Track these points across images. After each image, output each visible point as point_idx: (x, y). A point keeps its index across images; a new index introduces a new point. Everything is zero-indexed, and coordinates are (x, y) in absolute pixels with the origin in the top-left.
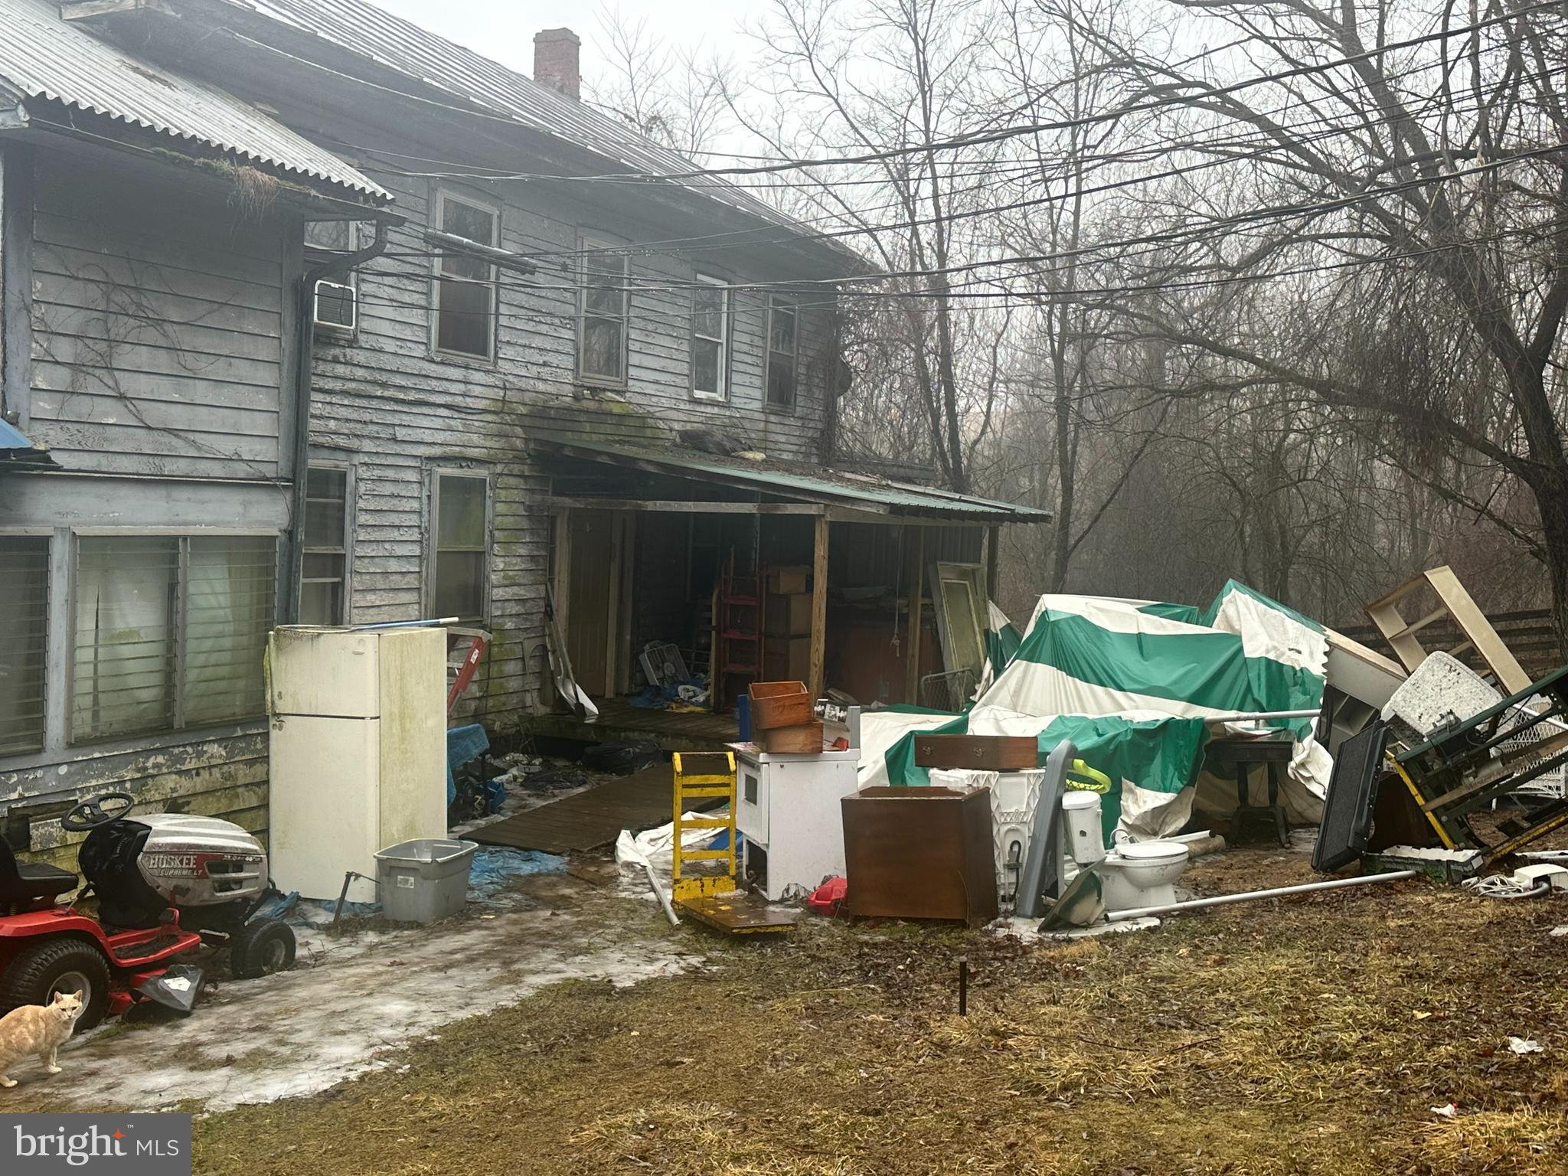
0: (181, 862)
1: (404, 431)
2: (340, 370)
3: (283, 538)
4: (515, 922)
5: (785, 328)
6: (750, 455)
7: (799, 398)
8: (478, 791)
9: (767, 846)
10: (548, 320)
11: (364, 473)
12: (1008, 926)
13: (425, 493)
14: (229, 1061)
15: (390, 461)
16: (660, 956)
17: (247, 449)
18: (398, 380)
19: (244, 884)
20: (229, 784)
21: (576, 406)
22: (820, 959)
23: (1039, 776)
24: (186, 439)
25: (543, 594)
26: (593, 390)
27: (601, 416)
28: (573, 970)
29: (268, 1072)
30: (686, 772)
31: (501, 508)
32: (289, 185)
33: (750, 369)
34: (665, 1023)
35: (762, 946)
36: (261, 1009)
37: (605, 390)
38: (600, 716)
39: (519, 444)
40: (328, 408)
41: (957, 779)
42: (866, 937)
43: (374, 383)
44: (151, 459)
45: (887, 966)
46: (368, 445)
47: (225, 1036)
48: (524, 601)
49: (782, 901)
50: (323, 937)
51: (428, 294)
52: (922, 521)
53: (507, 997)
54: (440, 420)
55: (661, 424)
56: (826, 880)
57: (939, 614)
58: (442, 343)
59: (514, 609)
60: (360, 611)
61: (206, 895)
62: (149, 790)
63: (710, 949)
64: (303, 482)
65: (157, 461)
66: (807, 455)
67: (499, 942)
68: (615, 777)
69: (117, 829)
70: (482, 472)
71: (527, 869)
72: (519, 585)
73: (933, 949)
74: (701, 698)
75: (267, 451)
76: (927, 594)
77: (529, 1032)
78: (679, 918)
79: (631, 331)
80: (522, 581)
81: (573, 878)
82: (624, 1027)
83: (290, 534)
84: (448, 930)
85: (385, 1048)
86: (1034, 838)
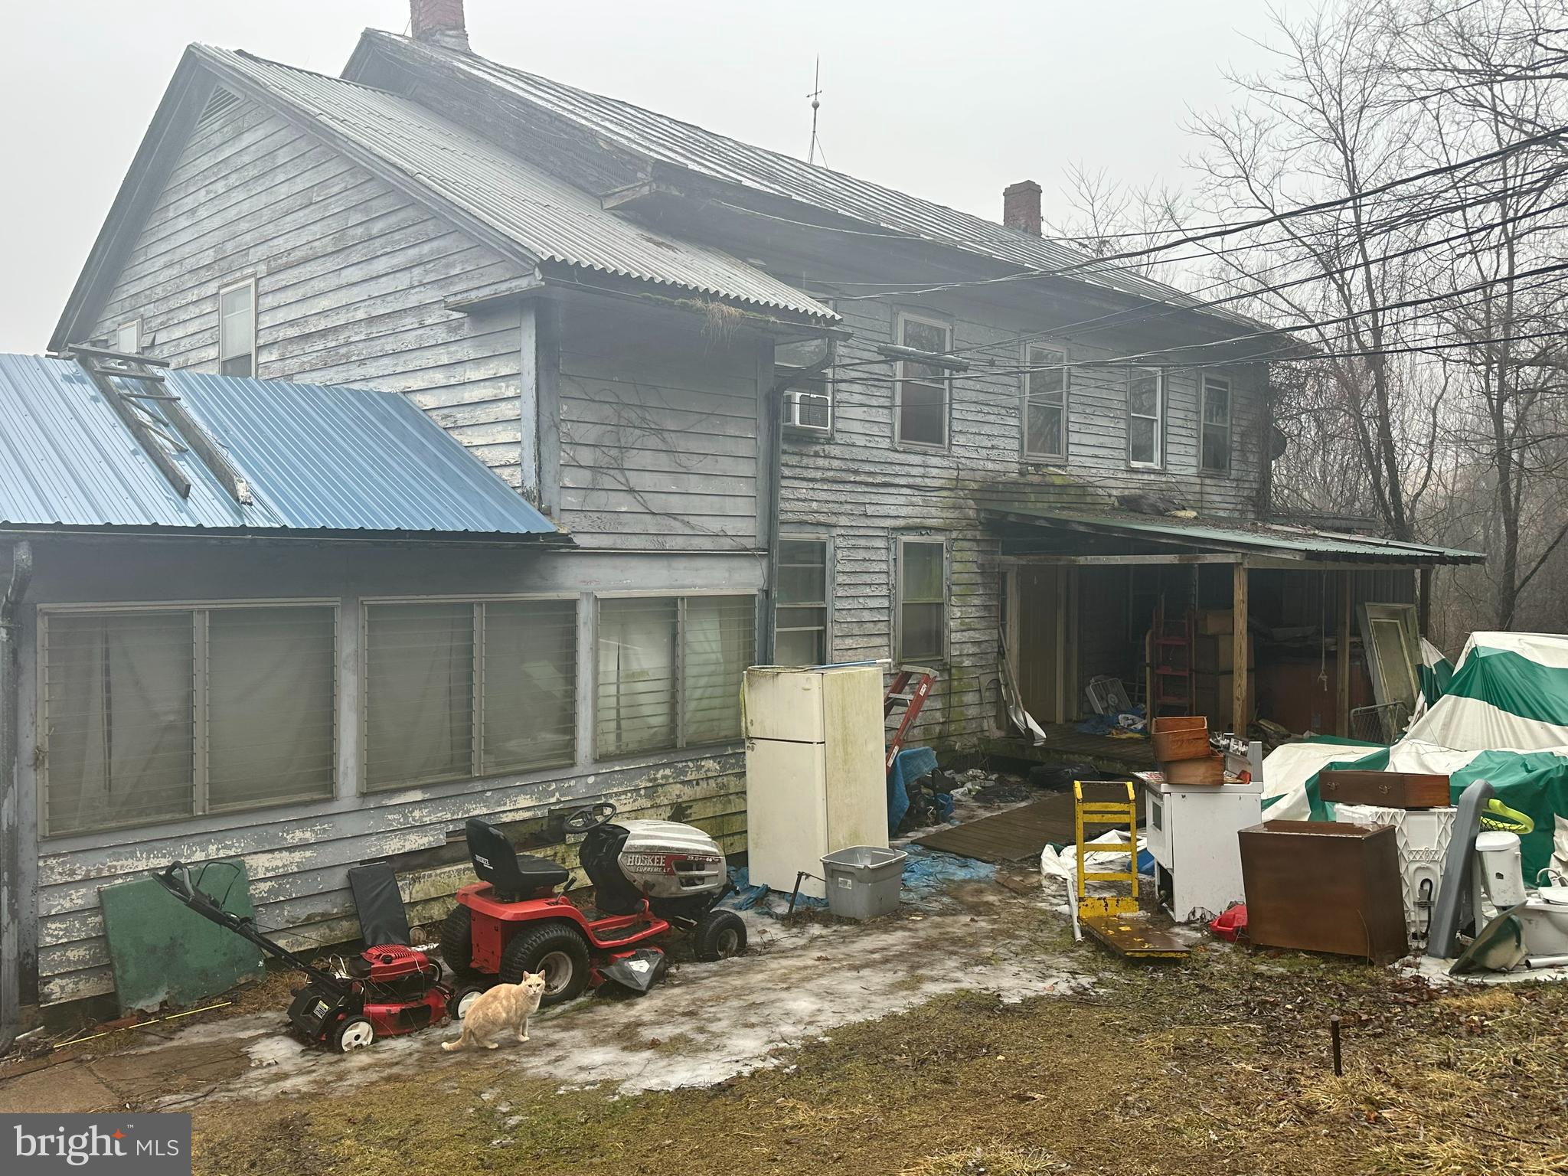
0: (653, 861)
1: (873, 508)
2: (821, 462)
3: (760, 596)
4: (937, 926)
5: (1218, 403)
6: (1181, 514)
7: (1234, 463)
8: (930, 802)
9: (1173, 870)
10: (996, 410)
11: (840, 542)
12: (1417, 966)
13: (892, 557)
14: (654, 1044)
15: (862, 532)
16: (1054, 973)
17: (731, 527)
18: (867, 468)
19: (706, 880)
20: (722, 792)
21: (1022, 480)
22: (1209, 990)
23: (1451, 815)
24: (682, 521)
25: (996, 637)
26: (1037, 466)
27: (1045, 487)
28: (971, 981)
29: (680, 1058)
30: (1085, 800)
31: (956, 567)
32: (751, 315)
33: (1184, 440)
34: (1032, 1049)
35: (1154, 970)
36: (699, 994)
37: (1047, 465)
38: (1047, 740)
39: (971, 513)
40: (811, 493)
41: (1362, 815)
42: (1263, 968)
43: (848, 471)
44: (655, 538)
45: (1275, 1005)
46: (844, 521)
47: (662, 1018)
48: (979, 643)
49: (1188, 924)
50: (778, 926)
51: (892, 398)
52: (1344, 566)
53: (899, 1004)
54: (904, 498)
55: (1100, 492)
56: (1232, 905)
57: (1368, 654)
58: (903, 436)
59: (972, 650)
60: (841, 653)
61: (673, 889)
62: (659, 797)
63: (1104, 970)
64: (776, 552)
65: (660, 539)
66: (1242, 512)
67: (918, 946)
68: (1056, 794)
69: (604, 831)
70: (939, 538)
71: (961, 874)
72: (974, 630)
73: (1329, 987)
74: (1139, 726)
75: (747, 527)
76: (1356, 632)
77: (908, 1043)
78: (1083, 934)
79: (1071, 415)
80: (978, 626)
81: (1000, 886)
82: (993, 1049)
83: (767, 593)
84: (878, 928)
85: (782, 1045)
86: (1446, 877)
